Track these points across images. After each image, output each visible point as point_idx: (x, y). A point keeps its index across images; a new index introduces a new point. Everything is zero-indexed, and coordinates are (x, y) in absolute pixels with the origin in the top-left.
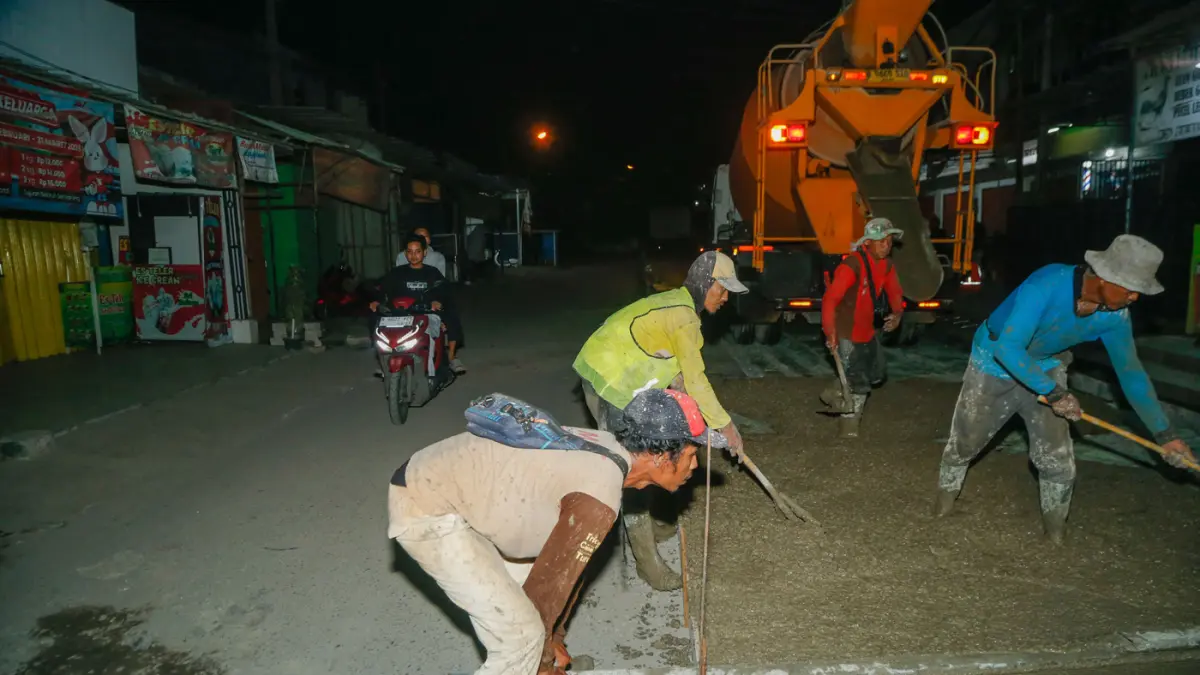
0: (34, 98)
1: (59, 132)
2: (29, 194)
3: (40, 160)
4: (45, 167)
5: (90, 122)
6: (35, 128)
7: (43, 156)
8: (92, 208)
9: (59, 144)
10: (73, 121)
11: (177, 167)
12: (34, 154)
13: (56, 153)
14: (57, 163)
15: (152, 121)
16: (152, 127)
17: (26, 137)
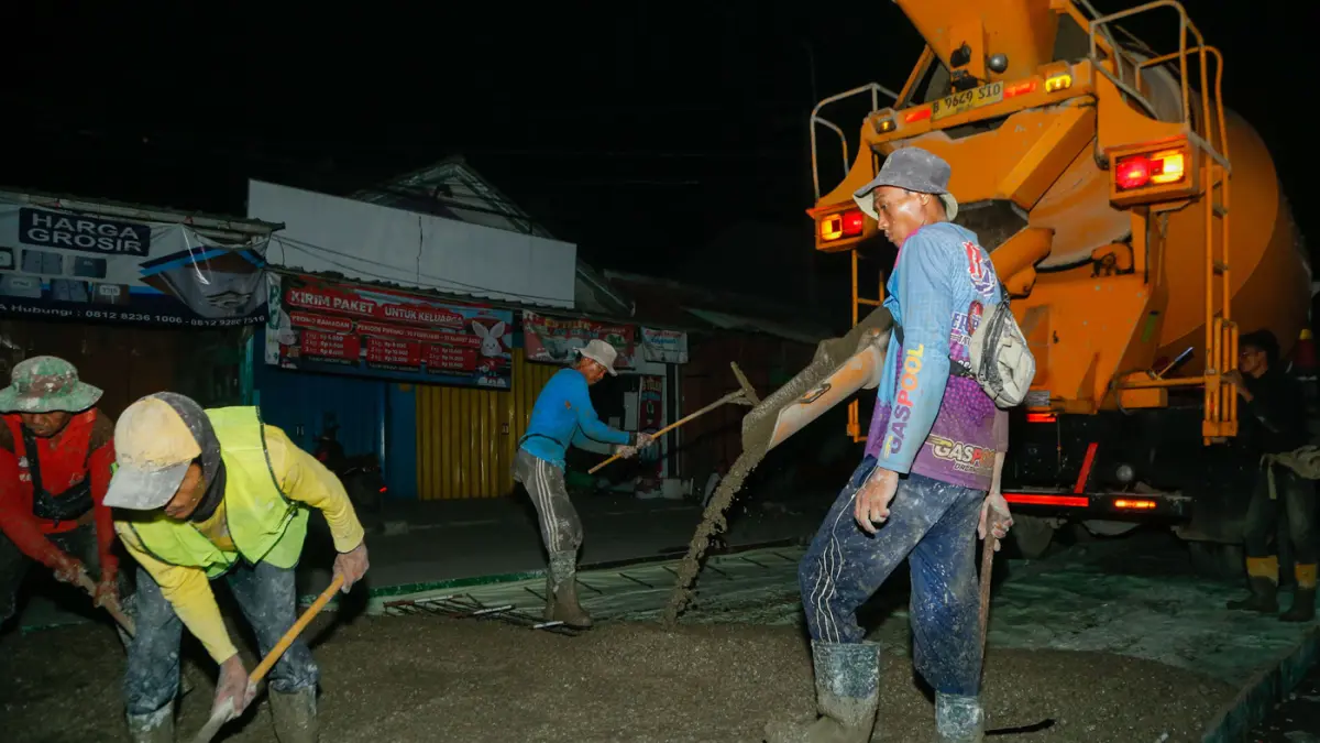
0: (446, 312)
1: (463, 332)
2: (433, 372)
3: (444, 350)
4: (448, 354)
5: (489, 324)
6: (444, 330)
7: (447, 347)
8: (483, 381)
9: (463, 340)
10: (476, 325)
11: (570, 352)
12: (441, 347)
13: (457, 345)
14: (460, 352)
15: (547, 320)
16: (546, 324)
17: (437, 337)
